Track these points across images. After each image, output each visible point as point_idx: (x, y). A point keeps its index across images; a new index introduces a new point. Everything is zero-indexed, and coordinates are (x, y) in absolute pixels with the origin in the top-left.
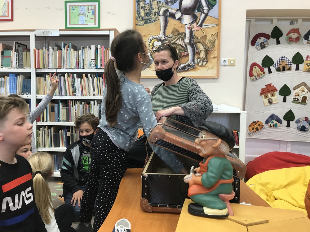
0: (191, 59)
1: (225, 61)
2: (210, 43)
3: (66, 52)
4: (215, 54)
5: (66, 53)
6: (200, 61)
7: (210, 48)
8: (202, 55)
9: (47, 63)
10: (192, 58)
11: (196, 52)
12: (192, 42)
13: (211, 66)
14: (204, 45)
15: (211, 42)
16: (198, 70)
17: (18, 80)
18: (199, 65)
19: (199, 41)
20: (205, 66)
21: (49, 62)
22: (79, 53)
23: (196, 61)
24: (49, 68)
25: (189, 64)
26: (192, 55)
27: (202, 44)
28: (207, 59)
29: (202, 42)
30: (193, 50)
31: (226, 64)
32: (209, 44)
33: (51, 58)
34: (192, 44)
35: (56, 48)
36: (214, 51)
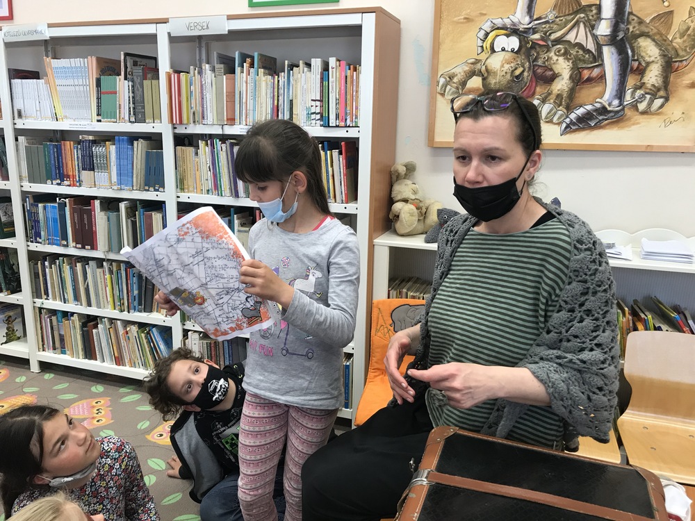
0: (612, 90)
2: (682, 36)
3: (245, 79)
5: (246, 83)
6: (643, 97)
7: (681, 53)
8: (653, 76)
9: (201, 108)
10: (616, 88)
11: (630, 67)
12: (621, 35)
13: (677, 114)
14: (662, 43)
15: (689, 32)
16: (634, 124)
17: (135, 153)
18: (637, 109)
19: (646, 30)
20: (658, 114)
21: (205, 106)
22: (278, 81)
23: (628, 98)
24: (205, 122)
25: (604, 108)
26: (617, 78)
27: (654, 40)
28: (666, 90)
29: (655, 34)
30: (621, 59)
32: (678, 40)
33: (210, 96)
34: (621, 41)
35: (220, 67)
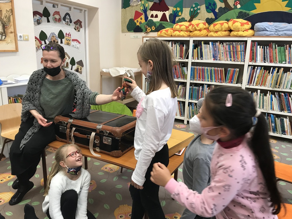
1: (20, 37)
4: (11, 29)
7: (6, 23)
8: (0, 29)
13: (9, 41)
14: (1, 19)
15: (7, 17)
20: (4, 41)
28: (5, 33)
31: (22, 39)
32: (5, 19)
36: (11, 26)
